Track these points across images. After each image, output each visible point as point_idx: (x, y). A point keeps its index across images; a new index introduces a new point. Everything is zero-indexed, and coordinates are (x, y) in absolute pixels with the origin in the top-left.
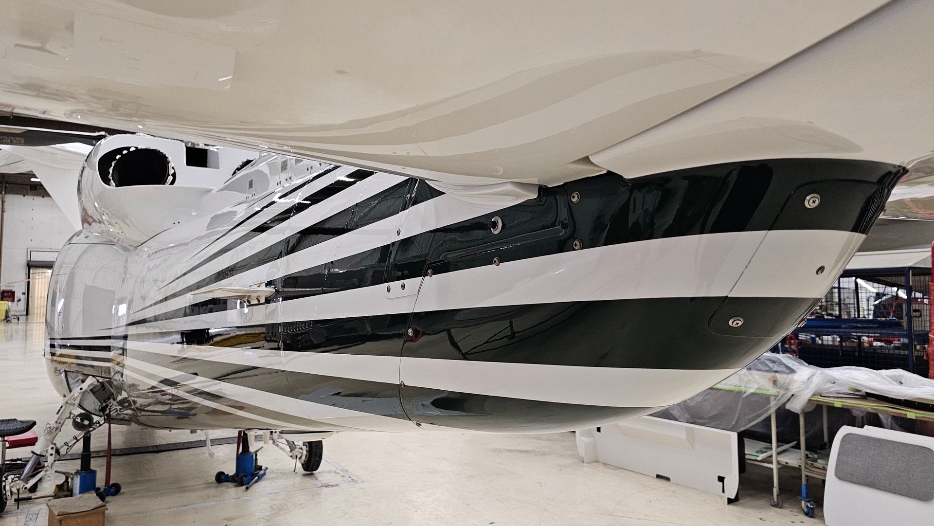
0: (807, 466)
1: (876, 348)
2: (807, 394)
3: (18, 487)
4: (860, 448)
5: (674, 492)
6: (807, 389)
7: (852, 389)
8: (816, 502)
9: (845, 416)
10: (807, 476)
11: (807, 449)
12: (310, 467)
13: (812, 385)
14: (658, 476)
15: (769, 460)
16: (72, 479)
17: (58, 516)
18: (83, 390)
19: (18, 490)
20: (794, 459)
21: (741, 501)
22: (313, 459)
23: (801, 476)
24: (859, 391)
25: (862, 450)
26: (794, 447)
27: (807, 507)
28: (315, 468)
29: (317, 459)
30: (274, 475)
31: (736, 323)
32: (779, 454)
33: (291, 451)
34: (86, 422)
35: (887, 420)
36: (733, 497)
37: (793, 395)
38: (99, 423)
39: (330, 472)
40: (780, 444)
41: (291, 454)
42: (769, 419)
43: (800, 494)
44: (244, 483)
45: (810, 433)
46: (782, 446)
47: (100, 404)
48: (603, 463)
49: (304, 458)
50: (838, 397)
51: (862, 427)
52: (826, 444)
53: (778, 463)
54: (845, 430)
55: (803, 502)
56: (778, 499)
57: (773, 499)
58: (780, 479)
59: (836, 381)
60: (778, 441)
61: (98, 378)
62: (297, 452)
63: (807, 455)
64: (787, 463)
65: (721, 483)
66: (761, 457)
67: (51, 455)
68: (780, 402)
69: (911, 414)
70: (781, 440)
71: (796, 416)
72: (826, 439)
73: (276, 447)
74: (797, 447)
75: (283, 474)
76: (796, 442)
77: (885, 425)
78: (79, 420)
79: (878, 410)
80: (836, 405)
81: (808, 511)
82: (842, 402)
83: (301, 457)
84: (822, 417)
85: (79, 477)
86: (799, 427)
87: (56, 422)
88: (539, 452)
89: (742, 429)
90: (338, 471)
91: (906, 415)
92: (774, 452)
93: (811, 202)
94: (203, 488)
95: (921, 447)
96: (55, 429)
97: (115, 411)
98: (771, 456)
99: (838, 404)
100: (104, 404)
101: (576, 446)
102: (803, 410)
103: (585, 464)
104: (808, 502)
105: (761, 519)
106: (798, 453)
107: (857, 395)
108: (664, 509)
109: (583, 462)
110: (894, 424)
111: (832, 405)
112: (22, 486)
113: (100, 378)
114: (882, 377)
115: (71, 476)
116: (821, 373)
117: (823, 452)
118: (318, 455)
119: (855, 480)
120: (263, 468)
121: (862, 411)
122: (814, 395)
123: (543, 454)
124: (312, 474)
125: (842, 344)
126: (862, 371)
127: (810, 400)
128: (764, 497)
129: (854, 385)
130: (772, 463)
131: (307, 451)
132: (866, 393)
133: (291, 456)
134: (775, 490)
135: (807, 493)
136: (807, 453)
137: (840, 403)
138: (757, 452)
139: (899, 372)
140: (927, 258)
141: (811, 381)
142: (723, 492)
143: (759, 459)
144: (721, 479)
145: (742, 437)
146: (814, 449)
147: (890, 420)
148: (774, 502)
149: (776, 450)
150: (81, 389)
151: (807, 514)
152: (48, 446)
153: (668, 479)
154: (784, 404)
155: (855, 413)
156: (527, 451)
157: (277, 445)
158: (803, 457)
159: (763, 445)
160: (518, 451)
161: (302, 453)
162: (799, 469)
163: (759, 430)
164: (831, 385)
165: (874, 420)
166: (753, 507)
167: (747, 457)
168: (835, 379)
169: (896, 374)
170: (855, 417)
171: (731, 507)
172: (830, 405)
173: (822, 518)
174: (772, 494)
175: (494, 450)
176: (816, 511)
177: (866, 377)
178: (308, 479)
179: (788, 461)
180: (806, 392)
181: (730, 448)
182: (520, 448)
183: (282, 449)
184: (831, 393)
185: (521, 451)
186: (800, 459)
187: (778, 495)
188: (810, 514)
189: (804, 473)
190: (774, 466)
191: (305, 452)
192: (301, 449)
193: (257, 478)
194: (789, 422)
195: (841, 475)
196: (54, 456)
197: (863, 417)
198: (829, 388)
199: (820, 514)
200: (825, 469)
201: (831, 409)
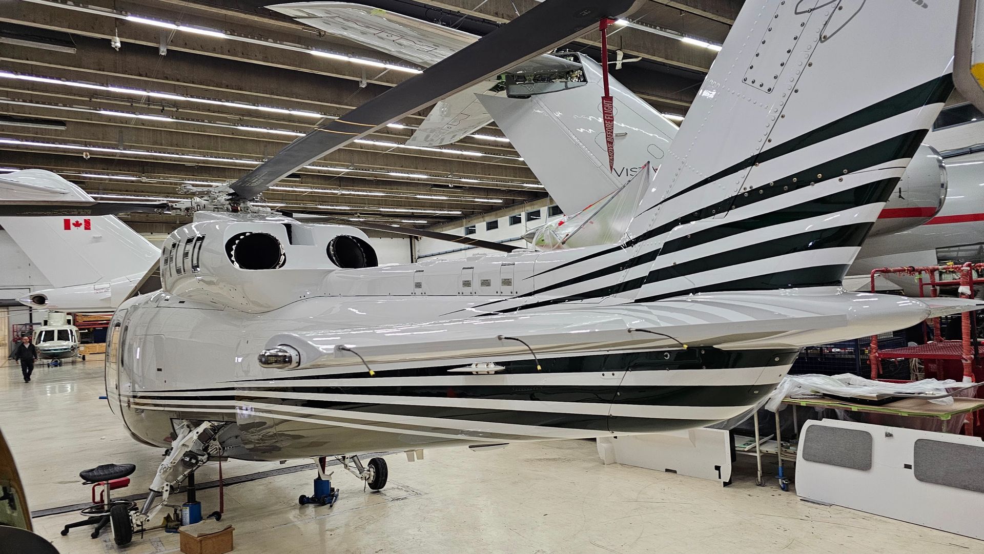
0: (782, 453)
1: (834, 354)
2: (780, 397)
3: (141, 520)
4: (820, 436)
5: (681, 481)
6: (780, 393)
7: (813, 391)
8: (789, 480)
9: (810, 412)
10: (782, 460)
11: (782, 440)
12: (379, 486)
13: (784, 390)
14: (667, 470)
15: (753, 450)
16: (181, 510)
17: (198, 537)
18: (199, 434)
19: (142, 522)
20: (772, 448)
21: (733, 484)
22: (380, 479)
23: (778, 461)
24: (818, 392)
25: (822, 437)
26: (772, 439)
27: (783, 483)
28: (381, 486)
29: (384, 478)
30: (346, 495)
31: (756, 392)
32: (761, 445)
33: (360, 473)
34: (194, 461)
35: (841, 413)
36: (728, 481)
37: (770, 398)
38: (202, 461)
39: (393, 488)
40: (761, 437)
41: (360, 476)
42: (752, 417)
43: (778, 474)
44: (326, 503)
45: (783, 428)
46: (763, 438)
47: (203, 445)
48: (621, 464)
49: (372, 478)
50: (803, 398)
51: (821, 420)
52: (796, 435)
53: (761, 452)
54: (809, 423)
55: (780, 480)
56: (761, 480)
57: (758, 480)
58: (762, 465)
59: (802, 386)
60: (760, 435)
61: (213, 422)
62: (366, 474)
63: (782, 444)
64: (767, 451)
65: (718, 471)
66: (748, 448)
67: (167, 491)
68: (760, 404)
69: (855, 408)
70: (762, 435)
71: (773, 414)
72: (796, 431)
73: (348, 471)
74: (775, 438)
75: (353, 493)
76: (773, 435)
77: (839, 417)
78: (187, 459)
79: (835, 406)
80: (802, 405)
81: (784, 486)
82: (806, 402)
83: (369, 477)
84: (793, 415)
85: (188, 508)
86: (775, 423)
87: (171, 462)
88: (565, 459)
89: (732, 427)
90: (400, 487)
91: (851, 408)
92: (757, 444)
93: (777, 359)
94: (290, 509)
95: (862, 431)
96: (169, 468)
97: (215, 450)
98: (755, 447)
99: (803, 404)
100: (207, 445)
101: (597, 453)
102: (778, 411)
103: (605, 466)
104: (784, 479)
105: (749, 495)
106: (774, 443)
107: (817, 395)
108: (676, 494)
109: (604, 464)
110: (846, 416)
111: (799, 404)
112: (144, 519)
113: (215, 422)
114: (834, 381)
115: (180, 509)
116: (790, 380)
117: (794, 441)
118: (384, 475)
119: (817, 459)
120: (335, 490)
121: (823, 408)
122: (786, 397)
123: (569, 460)
124: (378, 492)
125: (807, 351)
126: (821, 377)
127: (782, 402)
128: (750, 480)
129: (814, 388)
130: (756, 452)
131: (374, 472)
132: (824, 394)
133: (362, 478)
134: (759, 473)
135: (783, 473)
136: (782, 442)
137: (805, 403)
138: (744, 445)
139: (848, 376)
140: (868, 284)
141: (783, 387)
142: (720, 478)
143: (746, 450)
144: (718, 468)
145: (733, 433)
146: (787, 439)
147: (843, 413)
148: (759, 482)
149: (759, 443)
150: (197, 433)
151: (783, 489)
152: (163, 484)
153: (675, 472)
154: (764, 406)
155: (817, 409)
156: (554, 459)
157: (349, 469)
158: (779, 446)
159: (748, 439)
160: (547, 459)
161: (370, 475)
162: (776, 456)
163: (744, 427)
164: (799, 389)
165: (831, 414)
166: (741, 488)
167: (736, 449)
168: (800, 384)
169: (845, 377)
170: (818, 412)
171: (726, 489)
172: (797, 404)
173: (794, 491)
174: (757, 477)
175: (527, 460)
176: (790, 486)
177: (823, 382)
178: (376, 496)
179: (768, 450)
180: (780, 395)
181: (724, 442)
182: (547, 457)
183: (353, 472)
184: (798, 395)
185: (549, 459)
186: (777, 448)
187: (761, 477)
188: (785, 488)
189: (780, 458)
190: (758, 455)
191: (372, 474)
192: (369, 471)
193: (334, 498)
194: (767, 419)
195: (807, 457)
196: (168, 491)
197: (823, 412)
198: (796, 391)
199: (793, 489)
200: (795, 453)
201: (799, 407)
